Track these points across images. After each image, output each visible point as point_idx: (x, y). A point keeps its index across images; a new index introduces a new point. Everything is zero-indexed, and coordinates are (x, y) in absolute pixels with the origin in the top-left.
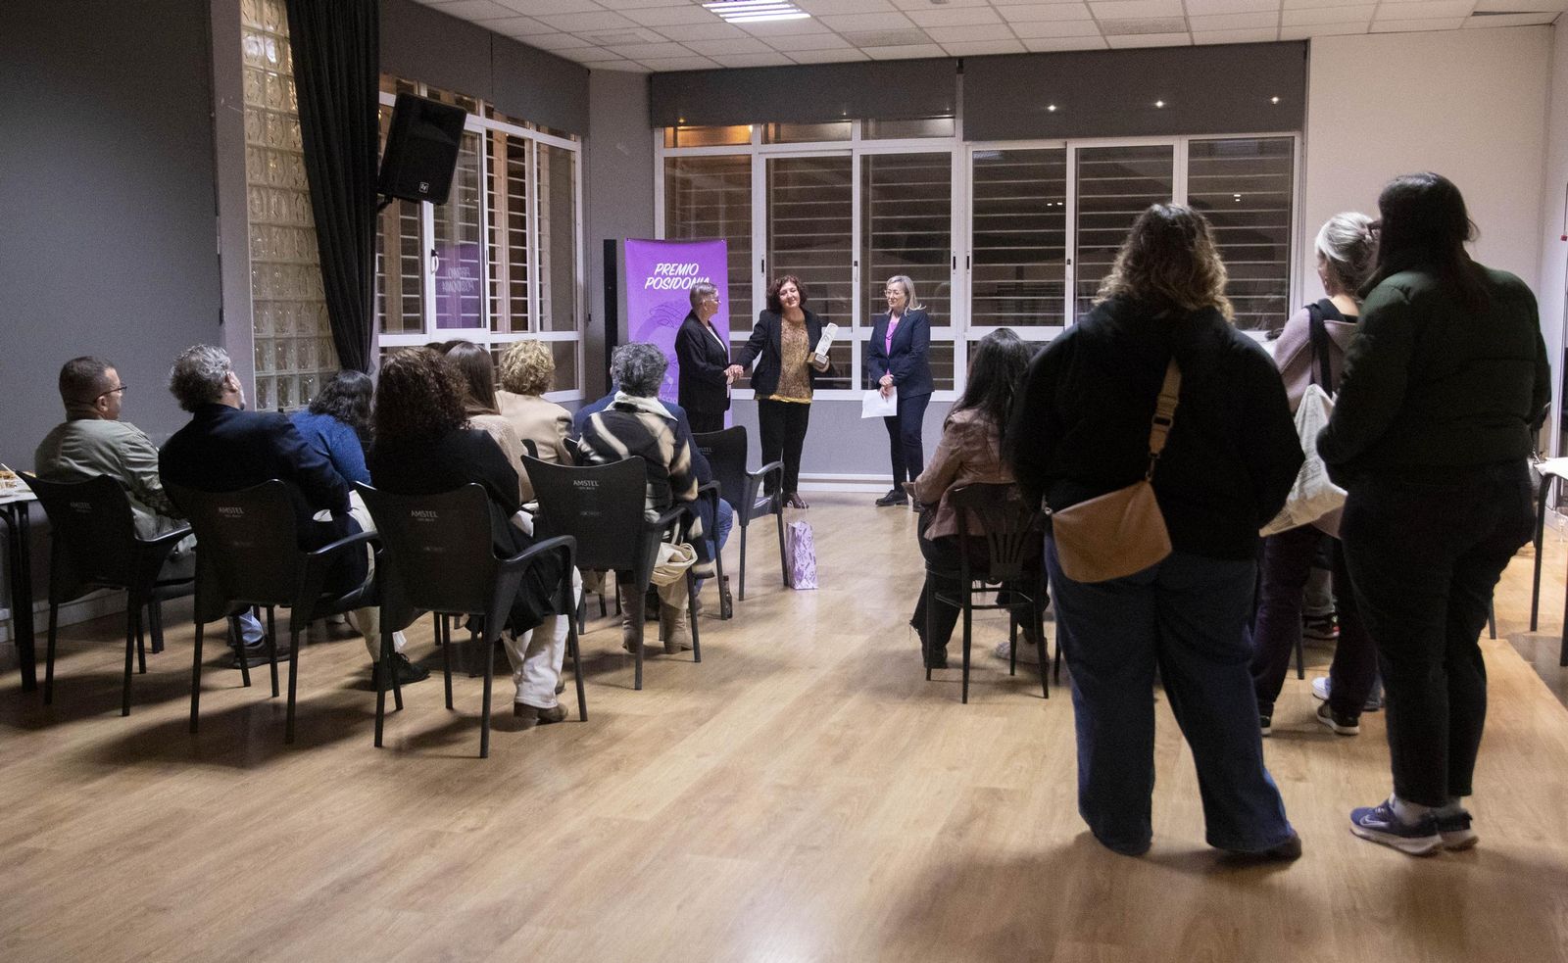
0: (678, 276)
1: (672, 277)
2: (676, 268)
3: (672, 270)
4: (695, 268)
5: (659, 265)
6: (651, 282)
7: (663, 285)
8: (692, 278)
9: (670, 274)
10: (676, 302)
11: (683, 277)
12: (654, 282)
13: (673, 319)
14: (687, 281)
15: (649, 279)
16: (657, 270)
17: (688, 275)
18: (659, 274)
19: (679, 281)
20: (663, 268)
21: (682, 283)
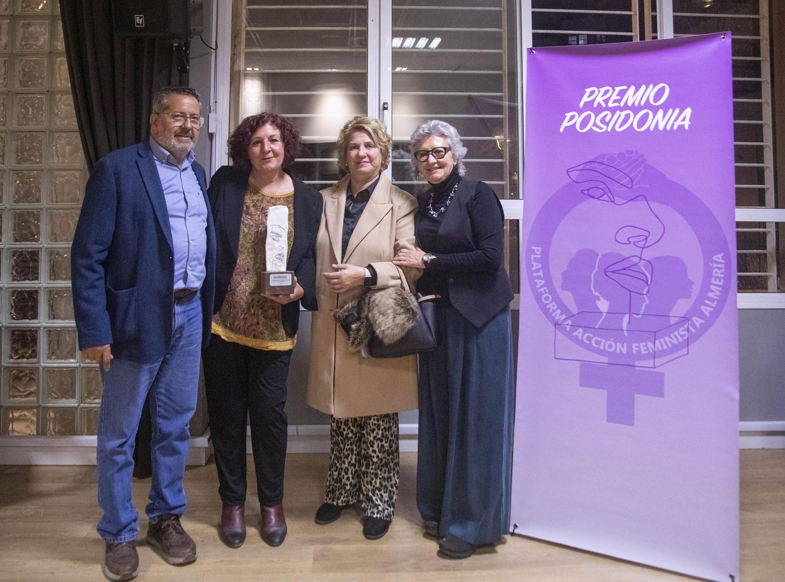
0: (626, 107)
1: (613, 110)
2: (622, 94)
3: (614, 97)
4: (661, 92)
5: (588, 91)
6: (572, 120)
7: (595, 124)
8: (655, 110)
9: (611, 105)
10: (621, 156)
11: (636, 109)
12: (578, 120)
13: (615, 187)
14: (646, 116)
15: (568, 115)
16: (585, 99)
17: (647, 105)
18: (589, 105)
19: (627, 117)
20: (597, 95)
21: (634, 120)
